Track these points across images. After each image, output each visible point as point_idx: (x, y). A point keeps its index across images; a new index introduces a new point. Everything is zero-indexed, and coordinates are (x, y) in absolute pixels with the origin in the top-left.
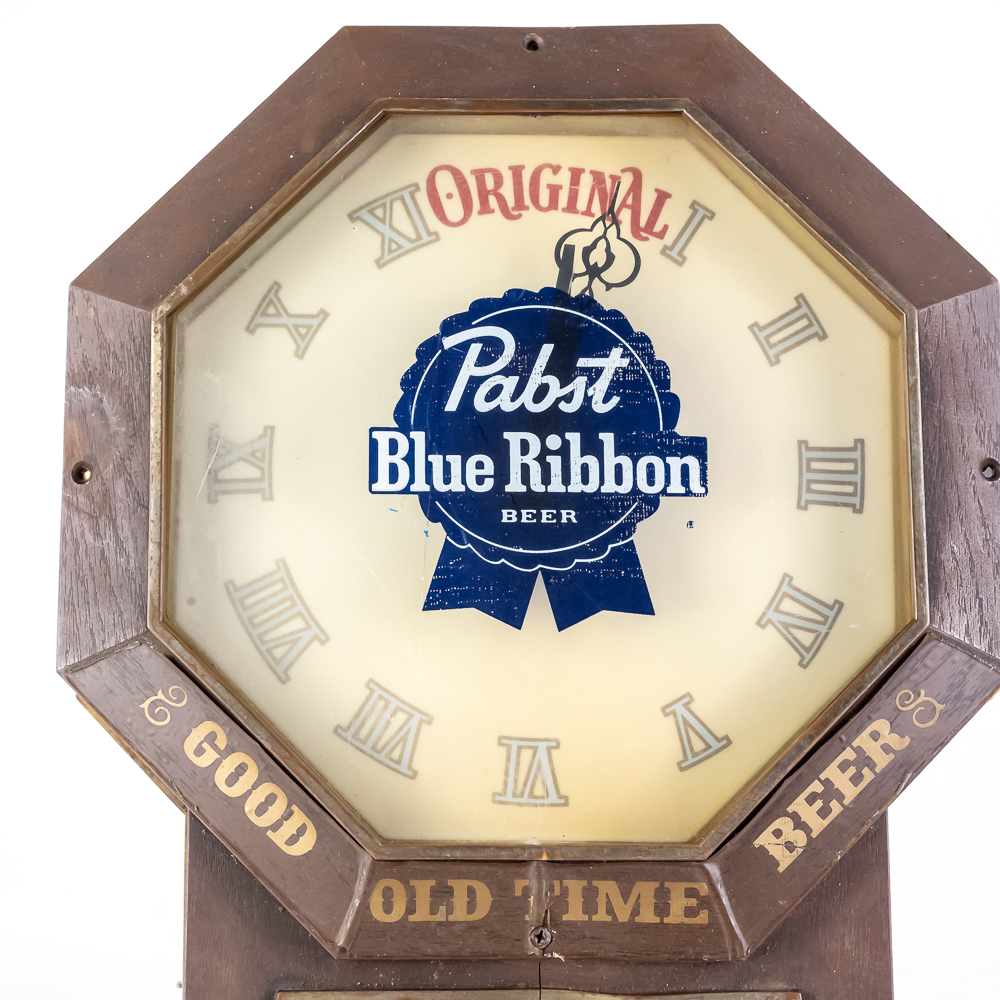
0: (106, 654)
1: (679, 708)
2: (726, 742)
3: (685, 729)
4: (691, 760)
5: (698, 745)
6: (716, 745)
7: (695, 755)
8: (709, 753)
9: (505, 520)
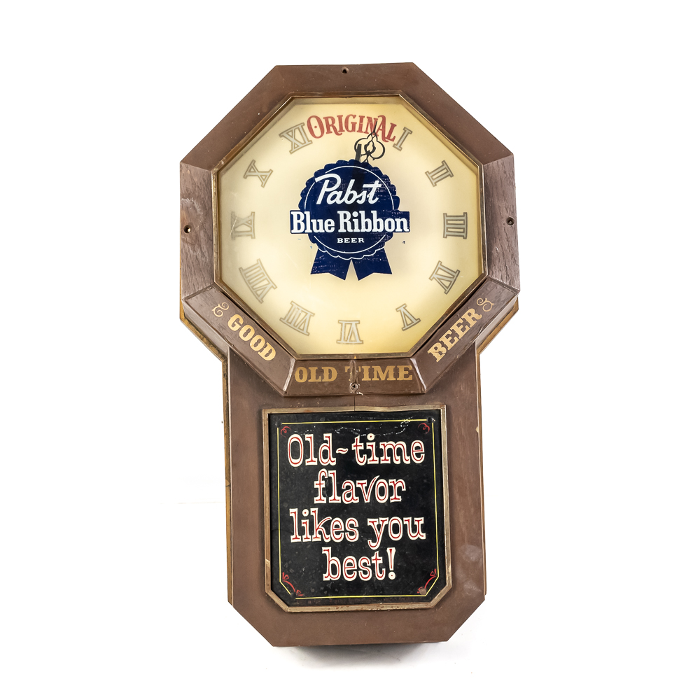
0: (199, 292)
1: (402, 309)
2: (419, 320)
3: (404, 316)
4: (407, 327)
5: (409, 322)
6: (415, 322)
7: (408, 325)
8: (413, 325)
9: (339, 242)
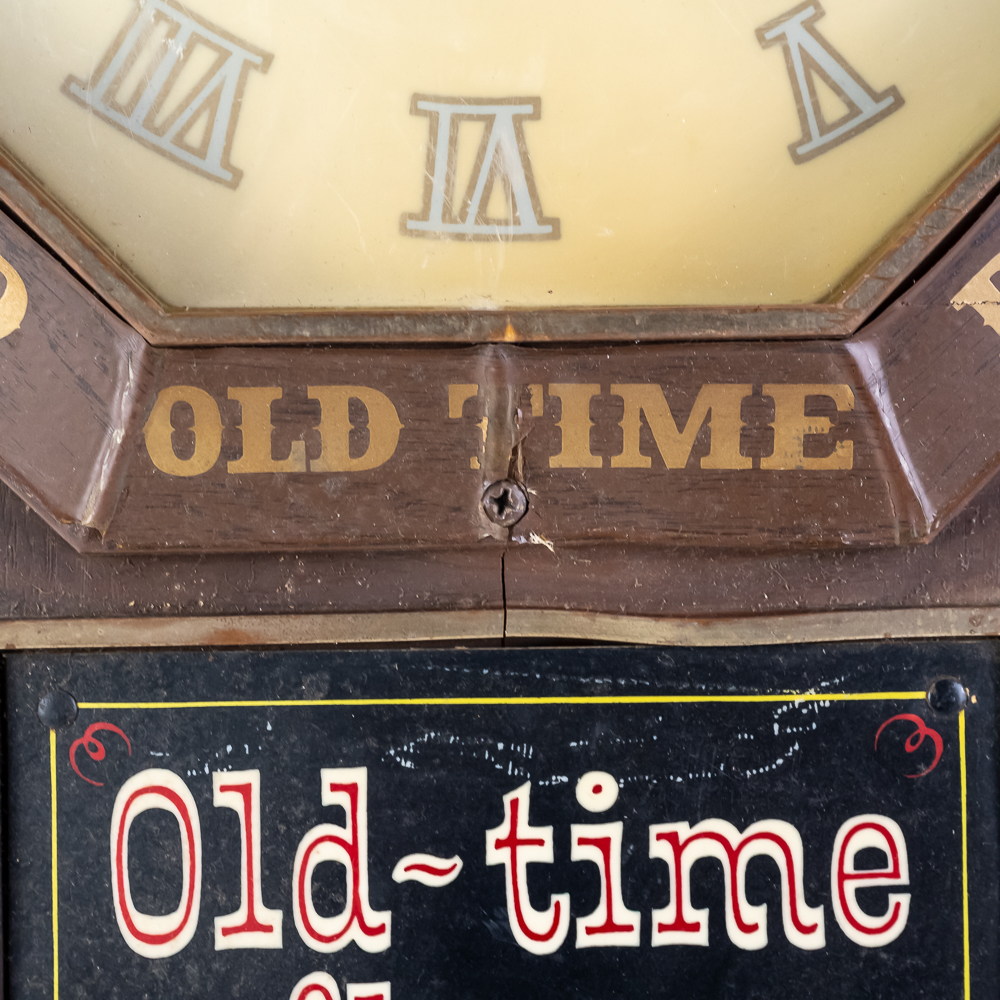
1: (795, 32)
2: (893, 100)
3: (805, 74)
4: (818, 140)
5: (833, 109)
6: (869, 108)
7: (824, 129)
8: (856, 125)
